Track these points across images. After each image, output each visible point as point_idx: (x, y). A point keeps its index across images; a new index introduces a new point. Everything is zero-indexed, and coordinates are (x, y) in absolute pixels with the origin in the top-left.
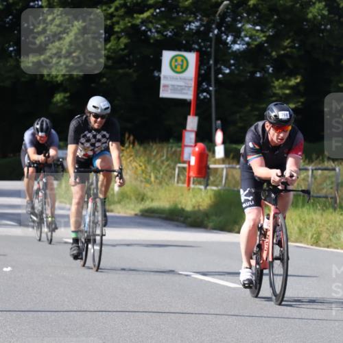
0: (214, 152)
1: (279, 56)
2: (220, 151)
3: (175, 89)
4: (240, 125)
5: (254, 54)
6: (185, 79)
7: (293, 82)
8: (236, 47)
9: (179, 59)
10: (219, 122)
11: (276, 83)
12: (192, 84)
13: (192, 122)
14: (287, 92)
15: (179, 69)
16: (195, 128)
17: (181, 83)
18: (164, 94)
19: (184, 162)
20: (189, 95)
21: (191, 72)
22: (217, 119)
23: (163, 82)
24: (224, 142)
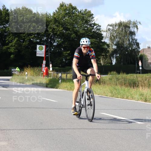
0: (49, 69)
1: (65, 46)
2: (51, 69)
3: (40, 54)
4: (56, 62)
5: (59, 46)
6: (42, 52)
7: (68, 52)
8: (54, 44)
9: (41, 47)
10: (51, 62)
11: (64, 53)
12: (44, 53)
13: (44, 62)
14: (67, 55)
15: (41, 49)
16: (45, 64)
17: (41, 53)
18: (37, 55)
19: (43, 72)
20: (43, 56)
21: (44, 50)
22: (50, 61)
23: (37, 53)
24: (52, 67)
